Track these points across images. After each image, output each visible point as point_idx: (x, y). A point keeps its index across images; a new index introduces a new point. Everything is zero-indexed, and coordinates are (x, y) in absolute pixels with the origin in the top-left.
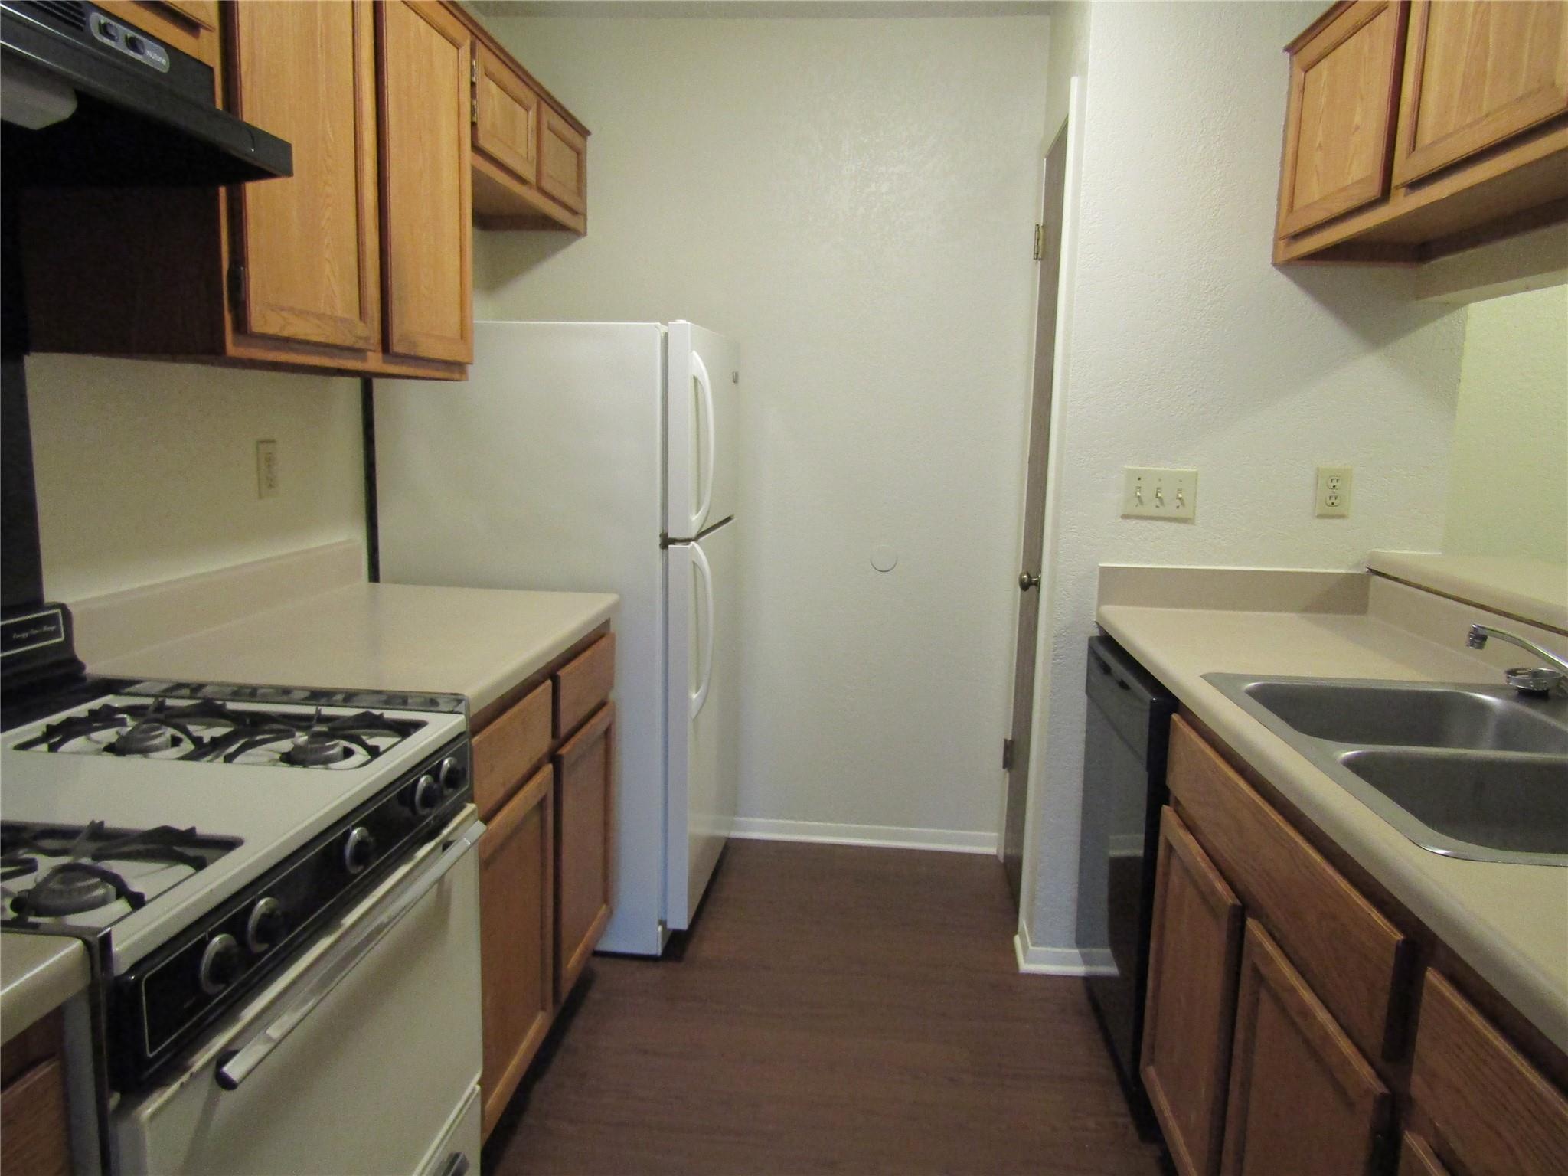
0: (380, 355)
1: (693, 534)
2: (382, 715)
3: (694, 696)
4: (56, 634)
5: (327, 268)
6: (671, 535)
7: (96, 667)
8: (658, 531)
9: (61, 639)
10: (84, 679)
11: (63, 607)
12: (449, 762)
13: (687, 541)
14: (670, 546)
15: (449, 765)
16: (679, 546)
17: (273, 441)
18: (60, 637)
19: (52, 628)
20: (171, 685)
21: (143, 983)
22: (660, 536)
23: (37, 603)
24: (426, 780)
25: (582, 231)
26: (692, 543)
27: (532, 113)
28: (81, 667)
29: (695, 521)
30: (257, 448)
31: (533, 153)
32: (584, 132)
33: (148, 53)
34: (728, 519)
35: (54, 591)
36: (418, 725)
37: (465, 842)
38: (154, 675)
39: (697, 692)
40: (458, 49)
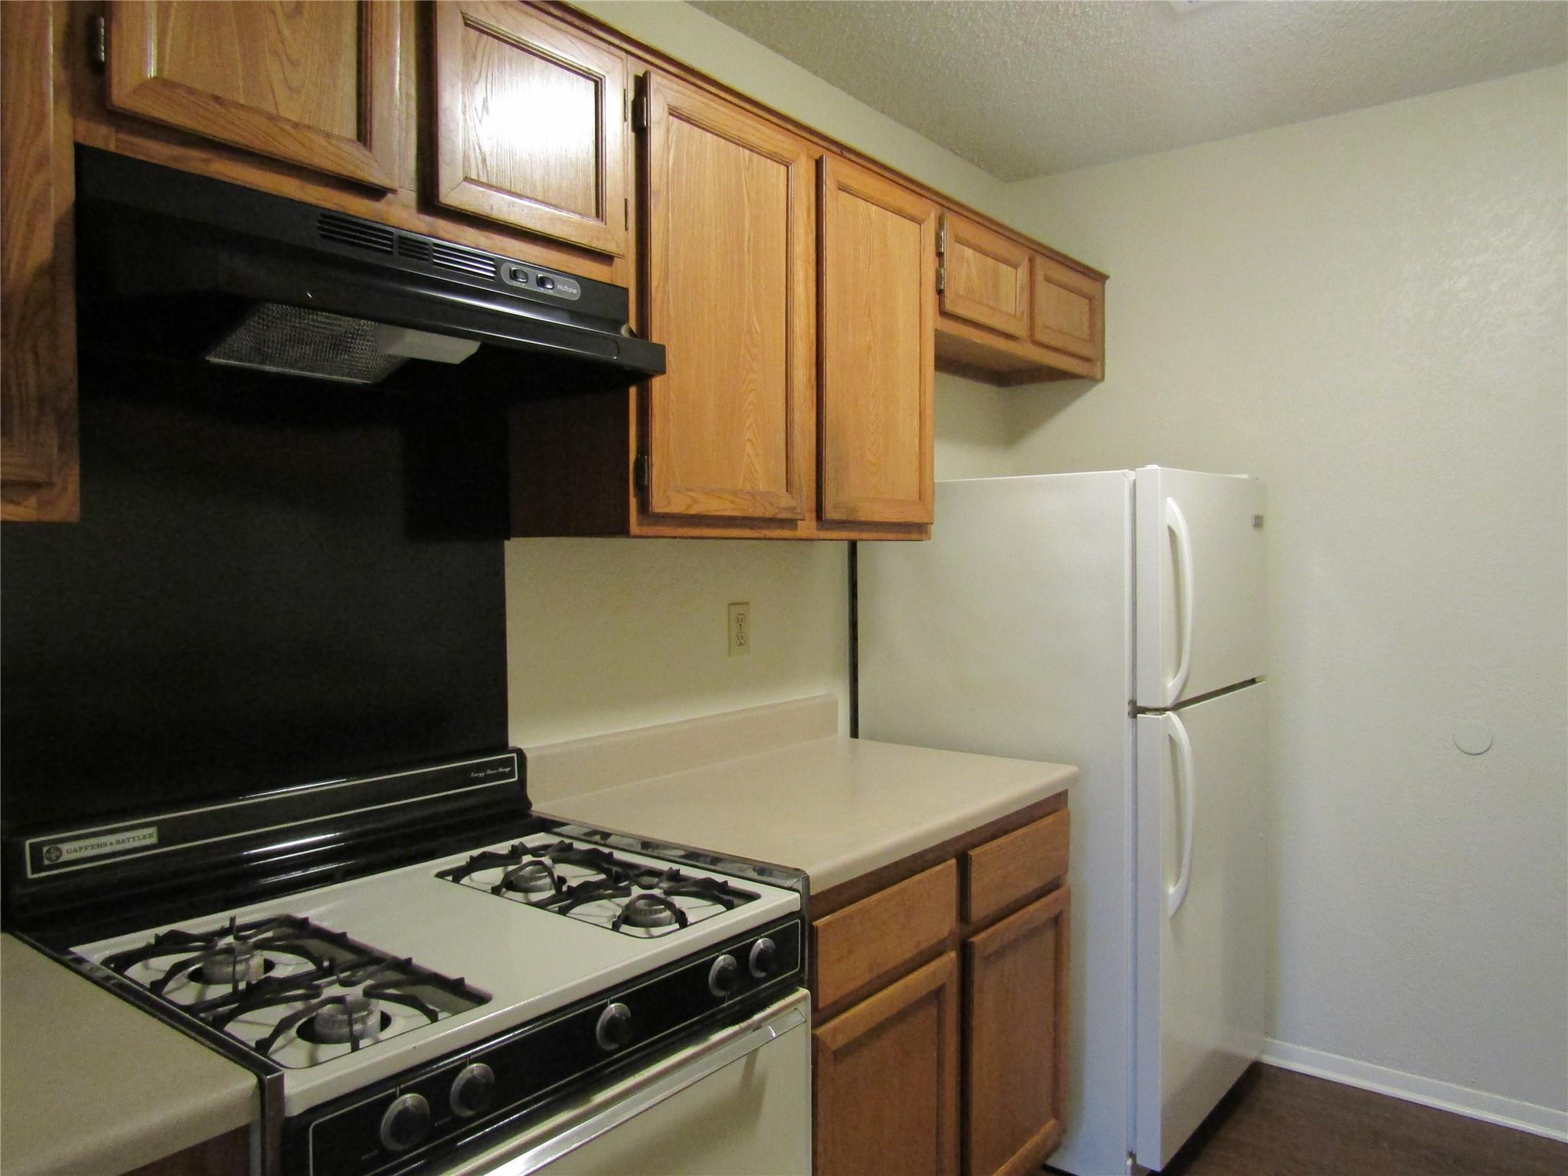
0: (814, 523)
1: (1169, 703)
2: (726, 882)
3: (1171, 890)
4: (511, 775)
5: (749, 448)
6: (1139, 704)
7: (541, 806)
8: (1127, 697)
9: (515, 779)
10: (531, 815)
11: (520, 753)
12: (764, 943)
13: (1162, 710)
14: (1138, 715)
15: (762, 946)
16: (1149, 716)
17: (748, 603)
18: (514, 777)
19: (508, 770)
20: (589, 830)
21: (312, 1127)
22: (1129, 703)
23: (503, 747)
24: (724, 959)
25: (1099, 377)
26: (1167, 712)
27: (1023, 272)
28: (529, 804)
29: (1170, 687)
30: (729, 610)
31: (1024, 307)
32: (1101, 278)
33: (559, 287)
34: (1253, 681)
35: (516, 738)
36: (751, 897)
37: (769, 1031)
38: (579, 819)
39: (1175, 885)
40: (920, 225)
